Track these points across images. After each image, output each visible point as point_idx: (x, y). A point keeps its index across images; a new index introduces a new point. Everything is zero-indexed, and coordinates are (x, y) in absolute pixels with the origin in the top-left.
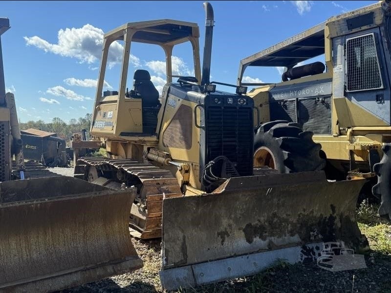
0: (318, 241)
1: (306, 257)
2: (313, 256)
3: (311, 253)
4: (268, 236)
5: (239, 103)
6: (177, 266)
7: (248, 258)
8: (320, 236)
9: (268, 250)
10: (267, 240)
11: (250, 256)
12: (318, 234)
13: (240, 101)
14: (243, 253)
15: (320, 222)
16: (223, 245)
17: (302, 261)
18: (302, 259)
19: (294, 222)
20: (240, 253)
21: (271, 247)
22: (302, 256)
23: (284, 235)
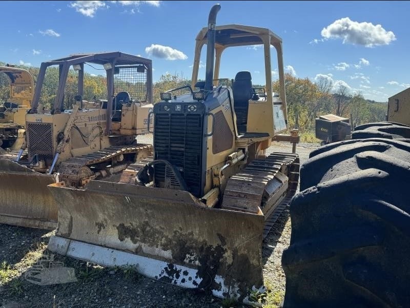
0: (191, 266)
1: (167, 275)
2: (175, 279)
3: (175, 275)
4: (140, 241)
5: (189, 110)
6: (62, 236)
7: (112, 252)
8: (197, 262)
9: (133, 253)
10: (137, 245)
11: (115, 251)
12: (195, 259)
13: (190, 108)
14: (111, 246)
15: (202, 248)
16: (98, 233)
17: (159, 277)
18: (160, 275)
19: (170, 237)
20: (109, 246)
21: (138, 252)
22: (163, 273)
23: (155, 245)
